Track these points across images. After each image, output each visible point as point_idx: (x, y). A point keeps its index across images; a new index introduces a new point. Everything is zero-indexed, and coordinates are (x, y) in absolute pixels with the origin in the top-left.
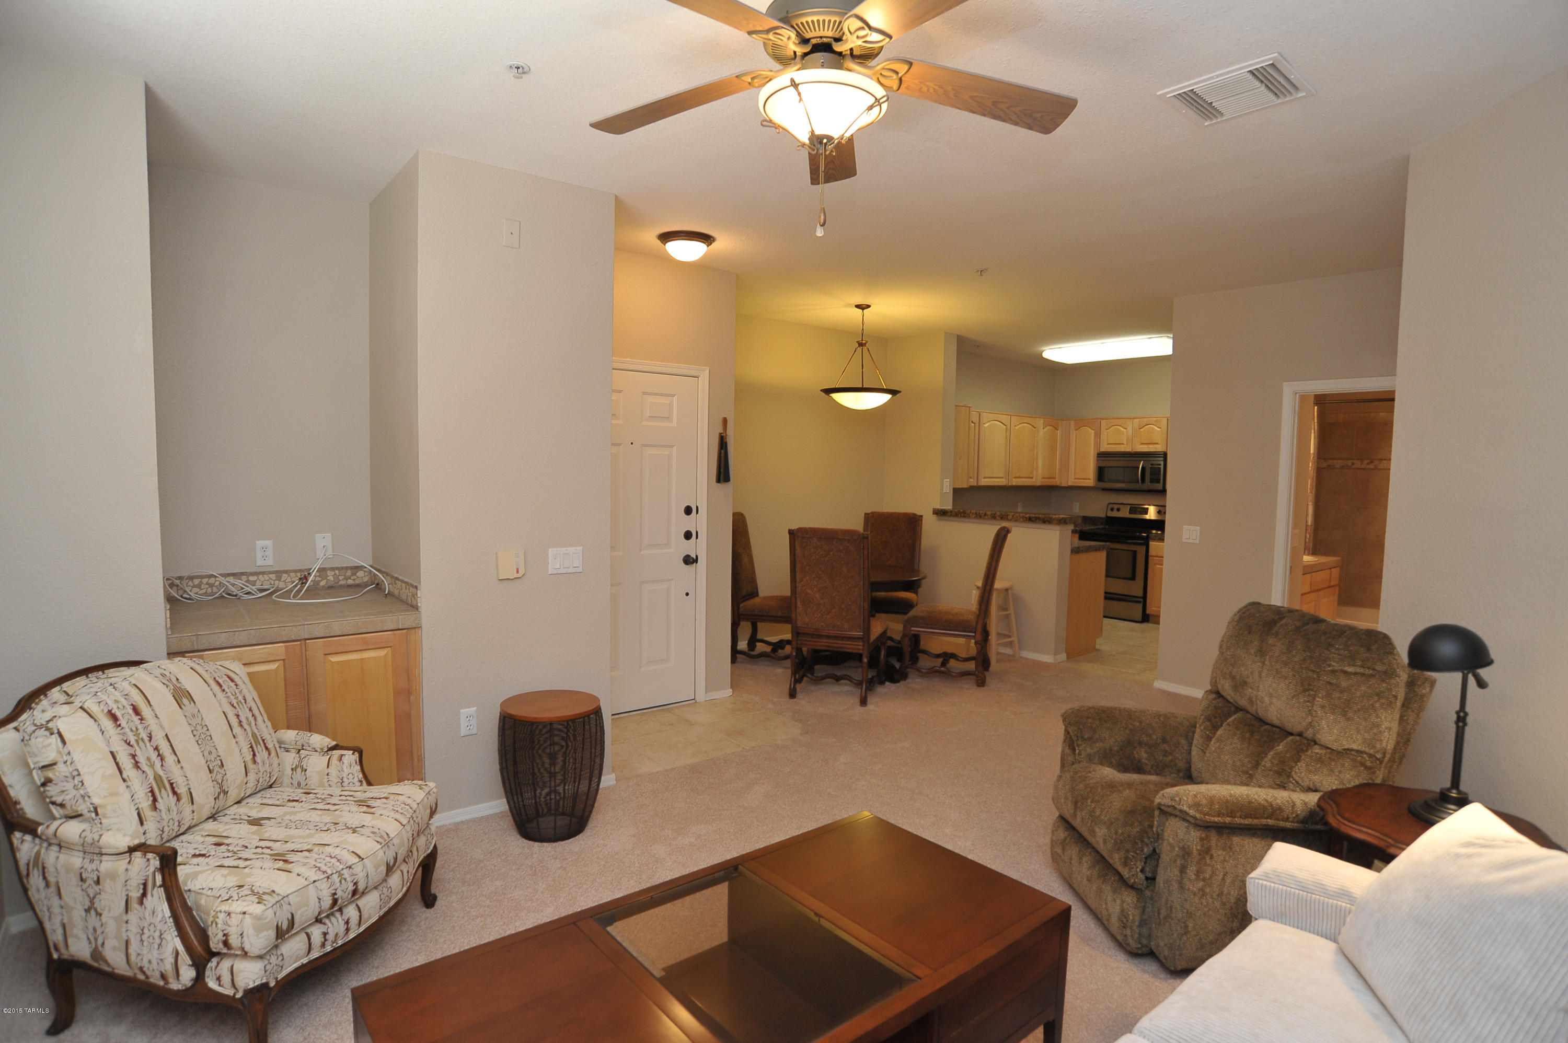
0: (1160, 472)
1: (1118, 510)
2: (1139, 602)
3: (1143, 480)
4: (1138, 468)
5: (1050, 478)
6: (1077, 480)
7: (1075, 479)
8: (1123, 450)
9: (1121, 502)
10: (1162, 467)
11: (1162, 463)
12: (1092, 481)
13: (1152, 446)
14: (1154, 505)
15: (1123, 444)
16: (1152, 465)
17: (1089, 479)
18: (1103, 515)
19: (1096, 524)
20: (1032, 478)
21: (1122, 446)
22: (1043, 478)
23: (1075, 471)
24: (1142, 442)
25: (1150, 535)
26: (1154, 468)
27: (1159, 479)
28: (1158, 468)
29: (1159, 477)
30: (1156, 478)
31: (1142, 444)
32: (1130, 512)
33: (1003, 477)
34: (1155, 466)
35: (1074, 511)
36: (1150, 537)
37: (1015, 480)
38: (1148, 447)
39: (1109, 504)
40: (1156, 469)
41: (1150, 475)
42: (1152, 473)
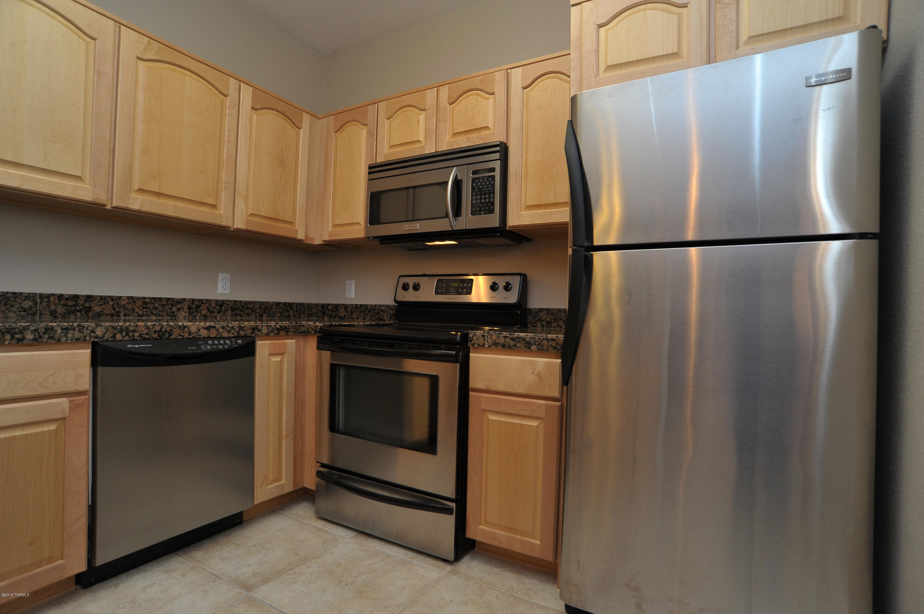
0: (493, 186)
1: (416, 287)
2: (448, 511)
3: (457, 212)
4: (446, 183)
5: (275, 220)
6: (337, 229)
7: (334, 226)
8: (417, 153)
10: (497, 174)
11: (497, 165)
12: (363, 227)
13: (474, 135)
15: (419, 141)
16: (475, 172)
17: (358, 223)
18: (391, 301)
19: (381, 321)
20: (213, 206)
21: (416, 145)
23: (333, 211)
24: (455, 132)
25: (471, 336)
26: (481, 181)
27: (493, 203)
28: (488, 181)
29: (492, 200)
30: (485, 202)
31: (455, 134)
32: (440, 291)
33: (78, 178)
34: (483, 178)
35: (347, 296)
36: (471, 341)
37: (140, 197)
38: (467, 138)
39: (401, 278)
40: (485, 182)
41: (472, 195)
42: (476, 192)
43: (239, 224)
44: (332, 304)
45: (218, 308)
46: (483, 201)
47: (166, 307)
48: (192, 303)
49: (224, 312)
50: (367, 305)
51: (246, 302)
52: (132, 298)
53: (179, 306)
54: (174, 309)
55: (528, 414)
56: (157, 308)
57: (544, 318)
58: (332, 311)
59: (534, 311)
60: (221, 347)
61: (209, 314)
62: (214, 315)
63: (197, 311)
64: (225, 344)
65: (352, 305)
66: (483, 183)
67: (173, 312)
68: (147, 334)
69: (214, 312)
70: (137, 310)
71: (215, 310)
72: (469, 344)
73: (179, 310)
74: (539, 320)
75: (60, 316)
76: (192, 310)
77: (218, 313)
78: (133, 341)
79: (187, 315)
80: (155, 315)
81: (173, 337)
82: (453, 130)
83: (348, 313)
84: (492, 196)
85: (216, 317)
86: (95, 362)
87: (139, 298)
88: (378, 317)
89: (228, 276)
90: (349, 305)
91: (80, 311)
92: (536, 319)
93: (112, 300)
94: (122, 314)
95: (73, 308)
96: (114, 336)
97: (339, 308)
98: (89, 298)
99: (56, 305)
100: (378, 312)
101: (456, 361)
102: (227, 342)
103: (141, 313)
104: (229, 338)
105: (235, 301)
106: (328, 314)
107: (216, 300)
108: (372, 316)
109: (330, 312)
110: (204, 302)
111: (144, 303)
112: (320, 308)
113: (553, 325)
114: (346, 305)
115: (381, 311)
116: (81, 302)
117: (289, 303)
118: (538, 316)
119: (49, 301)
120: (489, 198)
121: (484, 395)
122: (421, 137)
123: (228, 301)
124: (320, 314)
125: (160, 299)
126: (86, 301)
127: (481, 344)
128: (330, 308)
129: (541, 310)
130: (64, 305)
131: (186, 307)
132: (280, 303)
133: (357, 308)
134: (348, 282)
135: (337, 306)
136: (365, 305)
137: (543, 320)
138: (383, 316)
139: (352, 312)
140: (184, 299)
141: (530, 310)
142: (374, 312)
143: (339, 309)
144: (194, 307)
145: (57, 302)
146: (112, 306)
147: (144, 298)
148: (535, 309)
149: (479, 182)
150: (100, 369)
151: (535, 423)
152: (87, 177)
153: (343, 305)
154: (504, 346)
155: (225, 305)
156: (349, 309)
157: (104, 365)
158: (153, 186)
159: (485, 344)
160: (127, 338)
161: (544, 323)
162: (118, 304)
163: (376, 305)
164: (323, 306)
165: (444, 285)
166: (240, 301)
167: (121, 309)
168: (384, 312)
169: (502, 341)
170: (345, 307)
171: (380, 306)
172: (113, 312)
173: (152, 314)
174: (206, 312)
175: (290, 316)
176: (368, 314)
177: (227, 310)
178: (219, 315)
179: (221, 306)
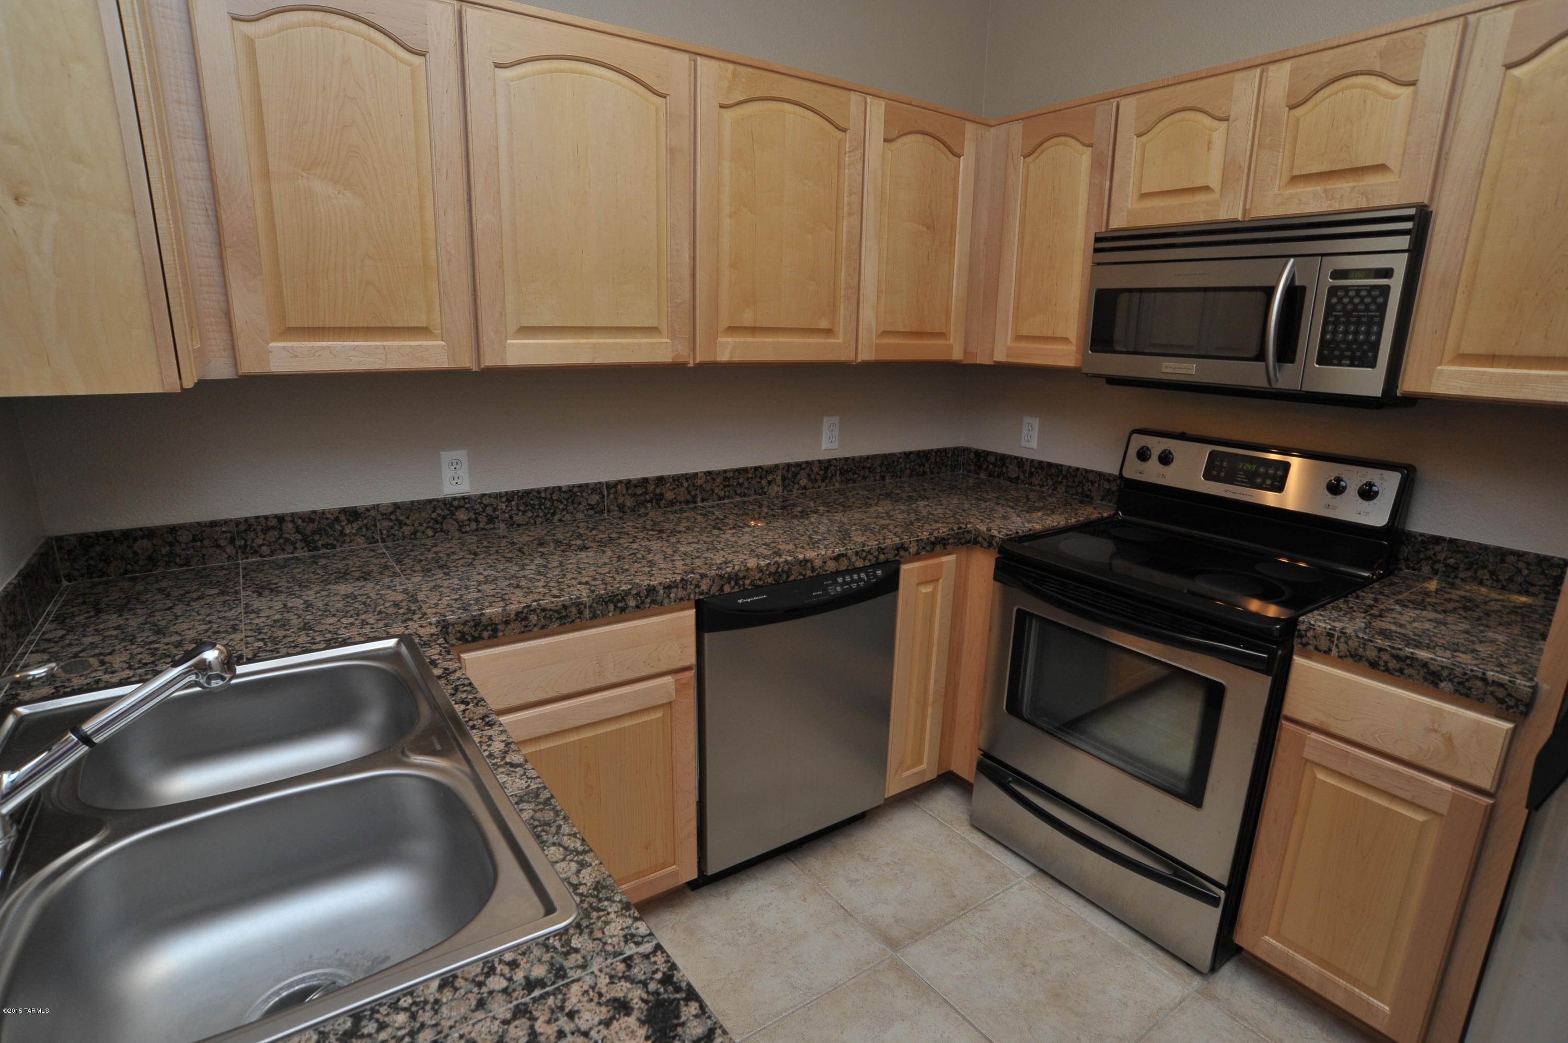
0: (1382, 308)
1: (1166, 459)
2: (1213, 901)
3: (1286, 352)
4: (1269, 289)
5: (919, 334)
6: (1023, 345)
7: (1018, 338)
8: (1202, 218)
9: (1179, 430)
10: (1396, 284)
11: (1397, 265)
12: (1074, 348)
13: (1344, 186)
14: (1304, 454)
15: (1207, 189)
16: (1339, 274)
17: (1065, 340)
18: (1111, 468)
19: (1086, 499)
20: (829, 332)
21: (1200, 197)
22: (885, 333)
23: (1016, 309)
24: (1296, 173)
25: (1302, 627)
26: (1352, 293)
27: (1375, 347)
28: (1369, 295)
29: (1373, 338)
30: (1355, 341)
31: (1295, 179)
32: (1215, 473)
33: (653, 330)
34: (1358, 289)
35: (1023, 443)
36: (1301, 636)
37: (730, 340)
38: (1325, 191)
39: (1135, 436)
40: (1362, 298)
41: (1326, 323)
42: (1337, 317)
43: (865, 355)
44: (995, 454)
45: (822, 473)
46: (1350, 337)
47: (754, 482)
48: (788, 471)
49: (831, 478)
50: (1062, 466)
51: (861, 457)
52: (710, 473)
53: (770, 478)
54: (764, 482)
55: (1408, 798)
56: (741, 485)
57: (1441, 557)
58: (995, 465)
59: (1420, 539)
60: (854, 586)
61: (810, 485)
62: (816, 485)
63: (793, 482)
64: (860, 579)
65: (1032, 461)
66: (1357, 300)
67: (762, 488)
68: (760, 579)
69: (816, 481)
70: (717, 490)
71: (818, 477)
72: (1296, 641)
73: (770, 483)
74: (1428, 558)
75: (629, 511)
76: (787, 482)
77: (823, 481)
78: (745, 593)
79: (780, 489)
80: (740, 495)
81: (792, 578)
82: (1292, 168)
83: (1024, 473)
84: (1375, 329)
85: (819, 487)
86: (701, 627)
87: (718, 473)
88: (1080, 490)
89: (836, 420)
90: (1027, 460)
91: (651, 501)
92: (1422, 555)
93: (687, 480)
94: (699, 500)
95: (642, 498)
96: (721, 589)
97: (1008, 461)
98: (660, 480)
99: (624, 495)
100: (1080, 483)
101: (1267, 672)
102: (863, 575)
103: (722, 494)
104: (864, 569)
105: (846, 459)
106: (987, 469)
107: (820, 461)
108: (1068, 487)
109: (991, 466)
110: (804, 466)
111: (726, 479)
112: (972, 456)
113: (1461, 575)
114: (1022, 459)
115: (1088, 480)
116: (651, 488)
117: (924, 451)
118: (1427, 550)
119: (616, 492)
120: (1368, 333)
121: (1314, 735)
122: (1214, 181)
123: (836, 459)
124: (972, 467)
125: (745, 470)
126: (657, 485)
127: (1324, 647)
128: (991, 459)
129: (1437, 540)
130: (634, 495)
131: (779, 478)
132: (911, 453)
133: (1042, 469)
134: (1027, 420)
135: (1003, 458)
136: (1057, 465)
137: (1439, 561)
138: (1089, 490)
139: (1031, 474)
140: (777, 466)
141: (1410, 536)
142: (1074, 481)
143: (1008, 464)
144: (790, 476)
145: (624, 492)
146: (687, 488)
147: (725, 471)
148: (1422, 535)
149: (1346, 295)
150: (707, 636)
151: (1419, 817)
152: (664, 327)
153: (1016, 458)
154: (1373, 665)
155: (832, 468)
156: (1027, 468)
157: (712, 629)
158: (747, 318)
159: (1330, 650)
160: (736, 589)
161: (1438, 566)
162: (694, 485)
163: (1078, 469)
164: (978, 453)
165: (1225, 464)
166: (854, 458)
167: (698, 492)
168: (1093, 483)
169: (1372, 654)
170: (1018, 463)
171: (1086, 471)
172: (689, 497)
173: (736, 494)
174: (806, 481)
175: (924, 473)
176: (1061, 483)
177: (834, 475)
178: (824, 484)
179: (826, 469)
